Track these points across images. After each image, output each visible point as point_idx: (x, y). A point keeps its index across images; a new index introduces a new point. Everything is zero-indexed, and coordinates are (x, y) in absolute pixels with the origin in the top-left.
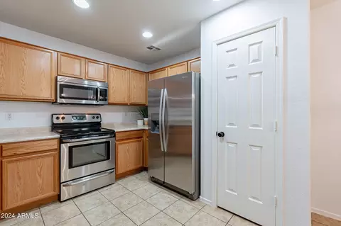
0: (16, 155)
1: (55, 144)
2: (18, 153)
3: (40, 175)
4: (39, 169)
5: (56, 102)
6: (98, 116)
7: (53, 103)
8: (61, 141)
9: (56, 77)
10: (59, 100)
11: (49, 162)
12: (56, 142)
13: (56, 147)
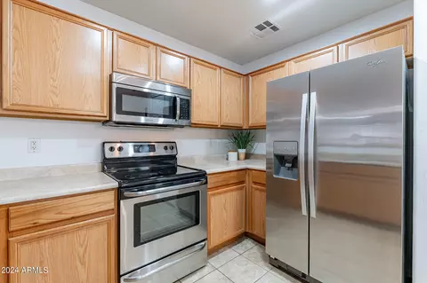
0: (36, 227)
1: (109, 201)
2: (41, 221)
3: (83, 263)
4: (81, 250)
5: (110, 120)
6: (173, 145)
7: (105, 122)
8: (120, 195)
9: (111, 76)
10: (116, 117)
11: (98, 236)
12: (111, 196)
13: (112, 205)
